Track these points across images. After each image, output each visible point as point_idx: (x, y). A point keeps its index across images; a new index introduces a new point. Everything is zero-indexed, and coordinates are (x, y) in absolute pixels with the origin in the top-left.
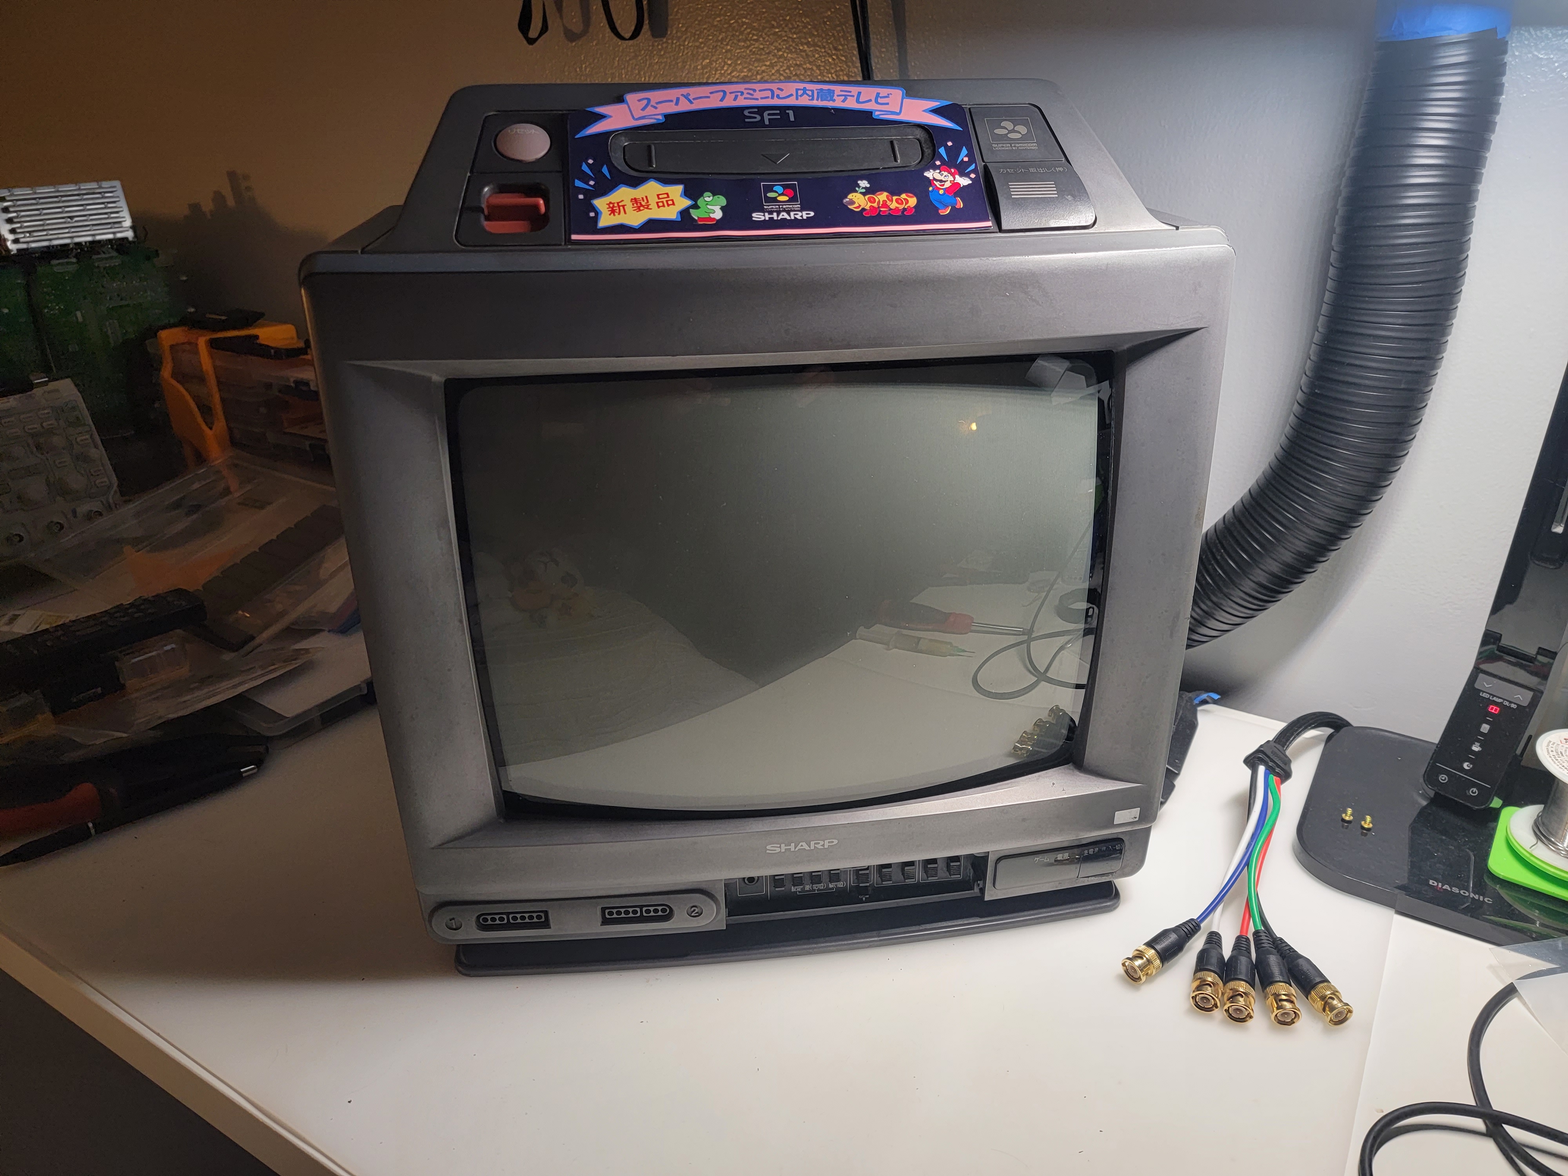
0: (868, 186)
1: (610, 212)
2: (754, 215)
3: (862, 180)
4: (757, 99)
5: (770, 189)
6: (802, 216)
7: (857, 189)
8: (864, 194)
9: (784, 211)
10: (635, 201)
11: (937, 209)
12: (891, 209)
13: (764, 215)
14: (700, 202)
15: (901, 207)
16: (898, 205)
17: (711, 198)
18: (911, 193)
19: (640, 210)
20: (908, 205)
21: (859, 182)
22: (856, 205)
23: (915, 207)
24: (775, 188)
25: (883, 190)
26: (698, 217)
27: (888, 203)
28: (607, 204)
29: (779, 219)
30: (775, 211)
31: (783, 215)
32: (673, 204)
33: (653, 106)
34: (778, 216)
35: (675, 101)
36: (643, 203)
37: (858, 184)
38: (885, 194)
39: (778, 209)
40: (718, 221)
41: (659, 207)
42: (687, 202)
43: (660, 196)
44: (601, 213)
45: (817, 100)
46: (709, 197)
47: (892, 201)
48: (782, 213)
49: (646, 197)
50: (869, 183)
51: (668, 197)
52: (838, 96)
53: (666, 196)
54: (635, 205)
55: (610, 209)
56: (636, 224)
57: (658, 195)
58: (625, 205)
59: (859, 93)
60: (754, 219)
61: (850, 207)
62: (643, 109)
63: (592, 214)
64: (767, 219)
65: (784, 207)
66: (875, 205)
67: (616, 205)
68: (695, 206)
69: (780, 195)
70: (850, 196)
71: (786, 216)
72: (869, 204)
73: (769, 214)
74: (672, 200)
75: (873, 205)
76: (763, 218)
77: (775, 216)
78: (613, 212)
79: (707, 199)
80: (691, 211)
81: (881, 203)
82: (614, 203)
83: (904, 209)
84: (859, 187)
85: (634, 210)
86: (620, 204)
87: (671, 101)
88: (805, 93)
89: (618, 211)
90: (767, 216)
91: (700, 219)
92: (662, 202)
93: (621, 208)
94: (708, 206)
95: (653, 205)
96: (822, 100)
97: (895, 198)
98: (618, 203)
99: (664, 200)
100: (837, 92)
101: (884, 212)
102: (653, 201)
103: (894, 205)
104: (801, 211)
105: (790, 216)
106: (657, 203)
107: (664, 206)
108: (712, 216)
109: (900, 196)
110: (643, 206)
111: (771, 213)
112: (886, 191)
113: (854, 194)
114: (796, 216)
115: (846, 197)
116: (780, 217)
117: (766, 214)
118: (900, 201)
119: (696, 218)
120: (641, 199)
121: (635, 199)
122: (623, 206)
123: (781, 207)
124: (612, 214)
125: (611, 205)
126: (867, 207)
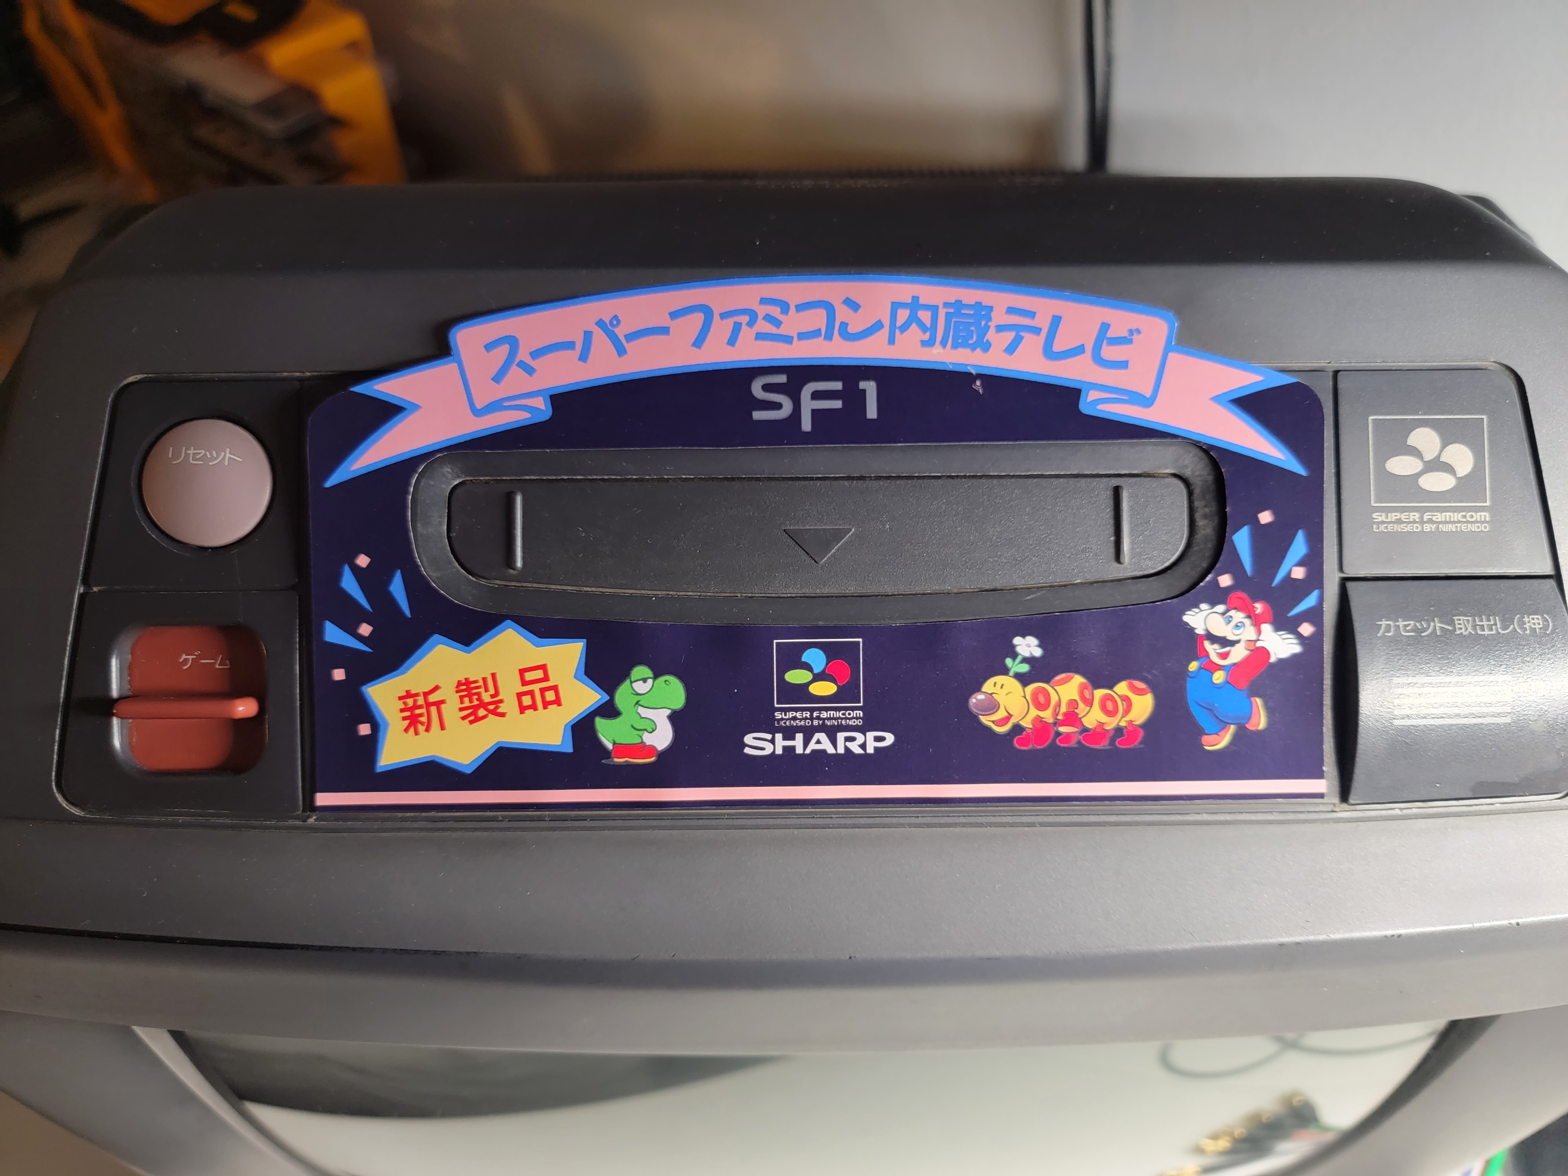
0: (1038, 652)
1: (407, 722)
2: (749, 739)
3: (1024, 636)
4: (788, 340)
5: (793, 659)
6: (863, 746)
7: (1009, 662)
8: (1024, 679)
9: (822, 728)
10: (466, 687)
11: (1201, 732)
12: (1085, 730)
13: (772, 741)
14: (623, 696)
15: (1111, 723)
16: (1103, 718)
17: (650, 681)
18: (1144, 680)
19: (478, 719)
20: (1128, 718)
21: (1017, 640)
22: (1001, 714)
23: (1146, 725)
24: (807, 656)
25: (1072, 667)
26: (614, 743)
27: (1082, 709)
28: (400, 698)
29: (808, 751)
30: (799, 729)
31: (818, 742)
32: (557, 702)
33: (522, 365)
34: (806, 744)
35: (579, 347)
36: (486, 697)
37: (1013, 647)
38: (1078, 680)
39: (808, 723)
40: (663, 755)
41: (523, 709)
42: (591, 697)
43: (529, 676)
44: (387, 724)
45: (944, 344)
46: (645, 680)
47: (1089, 703)
48: (818, 736)
49: (493, 675)
50: (1040, 646)
51: (546, 678)
52: (1000, 328)
53: (539, 674)
54: (467, 703)
55: (408, 714)
56: (466, 761)
57: (522, 672)
58: (443, 702)
59: (1056, 320)
60: (747, 750)
61: (985, 720)
62: (497, 378)
63: (364, 729)
64: (779, 751)
65: (824, 715)
66: (1047, 715)
67: (421, 701)
68: (609, 710)
69: (817, 678)
70: (988, 686)
71: (826, 745)
72: (1034, 712)
73: (785, 738)
74: (555, 688)
75: (1042, 714)
76: (769, 749)
77: (798, 742)
78: (413, 721)
79: (640, 687)
80: (600, 724)
81: (1064, 709)
82: (417, 695)
83: (1119, 730)
84: (1014, 655)
85: (464, 718)
86: (432, 698)
87: (570, 345)
88: (913, 319)
89: (424, 719)
90: (781, 742)
91: (622, 749)
92: (531, 693)
93: (433, 709)
94: (640, 710)
95: (509, 705)
96: (955, 346)
97: (1099, 693)
98: (426, 694)
99: (536, 688)
100: (999, 317)
101: (1068, 736)
102: (510, 687)
103: (1093, 717)
104: (863, 730)
105: (834, 743)
106: (520, 695)
107: (534, 707)
108: (649, 739)
109: (1111, 687)
110: (483, 705)
111: (789, 734)
112: (1078, 672)
113: (999, 679)
114: (848, 744)
115: (978, 689)
116: (812, 746)
117: (779, 737)
118: (1110, 706)
119: (610, 746)
120: (481, 683)
121: (467, 682)
122: (439, 704)
123: (815, 714)
124: (412, 730)
125: (410, 702)
126: (1027, 723)
